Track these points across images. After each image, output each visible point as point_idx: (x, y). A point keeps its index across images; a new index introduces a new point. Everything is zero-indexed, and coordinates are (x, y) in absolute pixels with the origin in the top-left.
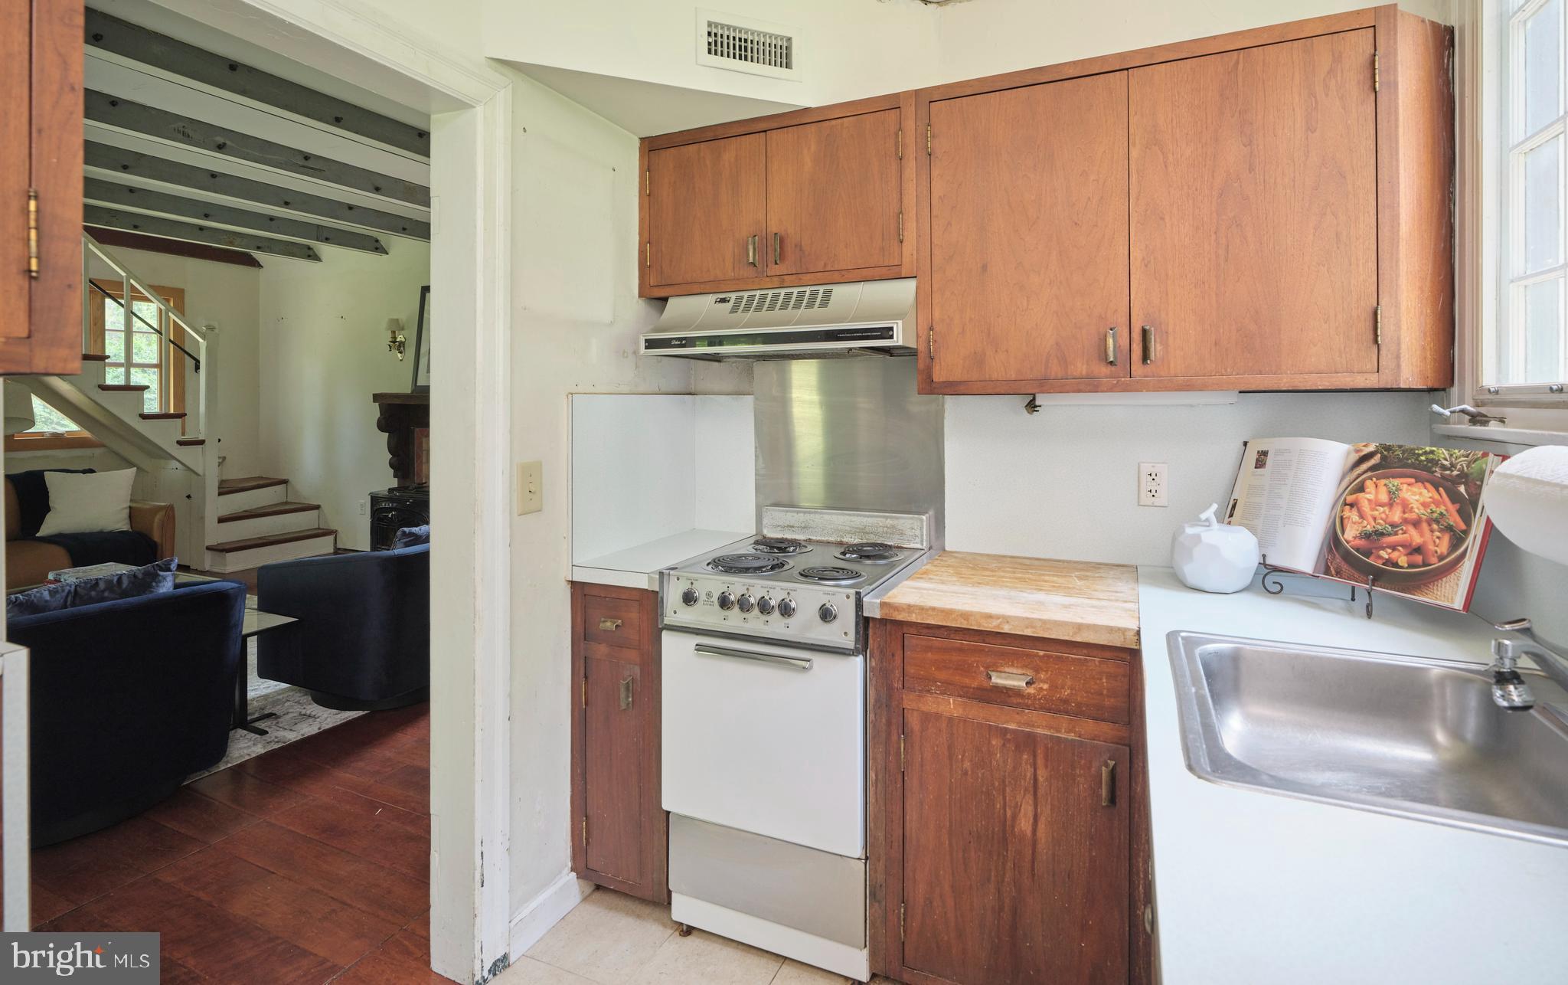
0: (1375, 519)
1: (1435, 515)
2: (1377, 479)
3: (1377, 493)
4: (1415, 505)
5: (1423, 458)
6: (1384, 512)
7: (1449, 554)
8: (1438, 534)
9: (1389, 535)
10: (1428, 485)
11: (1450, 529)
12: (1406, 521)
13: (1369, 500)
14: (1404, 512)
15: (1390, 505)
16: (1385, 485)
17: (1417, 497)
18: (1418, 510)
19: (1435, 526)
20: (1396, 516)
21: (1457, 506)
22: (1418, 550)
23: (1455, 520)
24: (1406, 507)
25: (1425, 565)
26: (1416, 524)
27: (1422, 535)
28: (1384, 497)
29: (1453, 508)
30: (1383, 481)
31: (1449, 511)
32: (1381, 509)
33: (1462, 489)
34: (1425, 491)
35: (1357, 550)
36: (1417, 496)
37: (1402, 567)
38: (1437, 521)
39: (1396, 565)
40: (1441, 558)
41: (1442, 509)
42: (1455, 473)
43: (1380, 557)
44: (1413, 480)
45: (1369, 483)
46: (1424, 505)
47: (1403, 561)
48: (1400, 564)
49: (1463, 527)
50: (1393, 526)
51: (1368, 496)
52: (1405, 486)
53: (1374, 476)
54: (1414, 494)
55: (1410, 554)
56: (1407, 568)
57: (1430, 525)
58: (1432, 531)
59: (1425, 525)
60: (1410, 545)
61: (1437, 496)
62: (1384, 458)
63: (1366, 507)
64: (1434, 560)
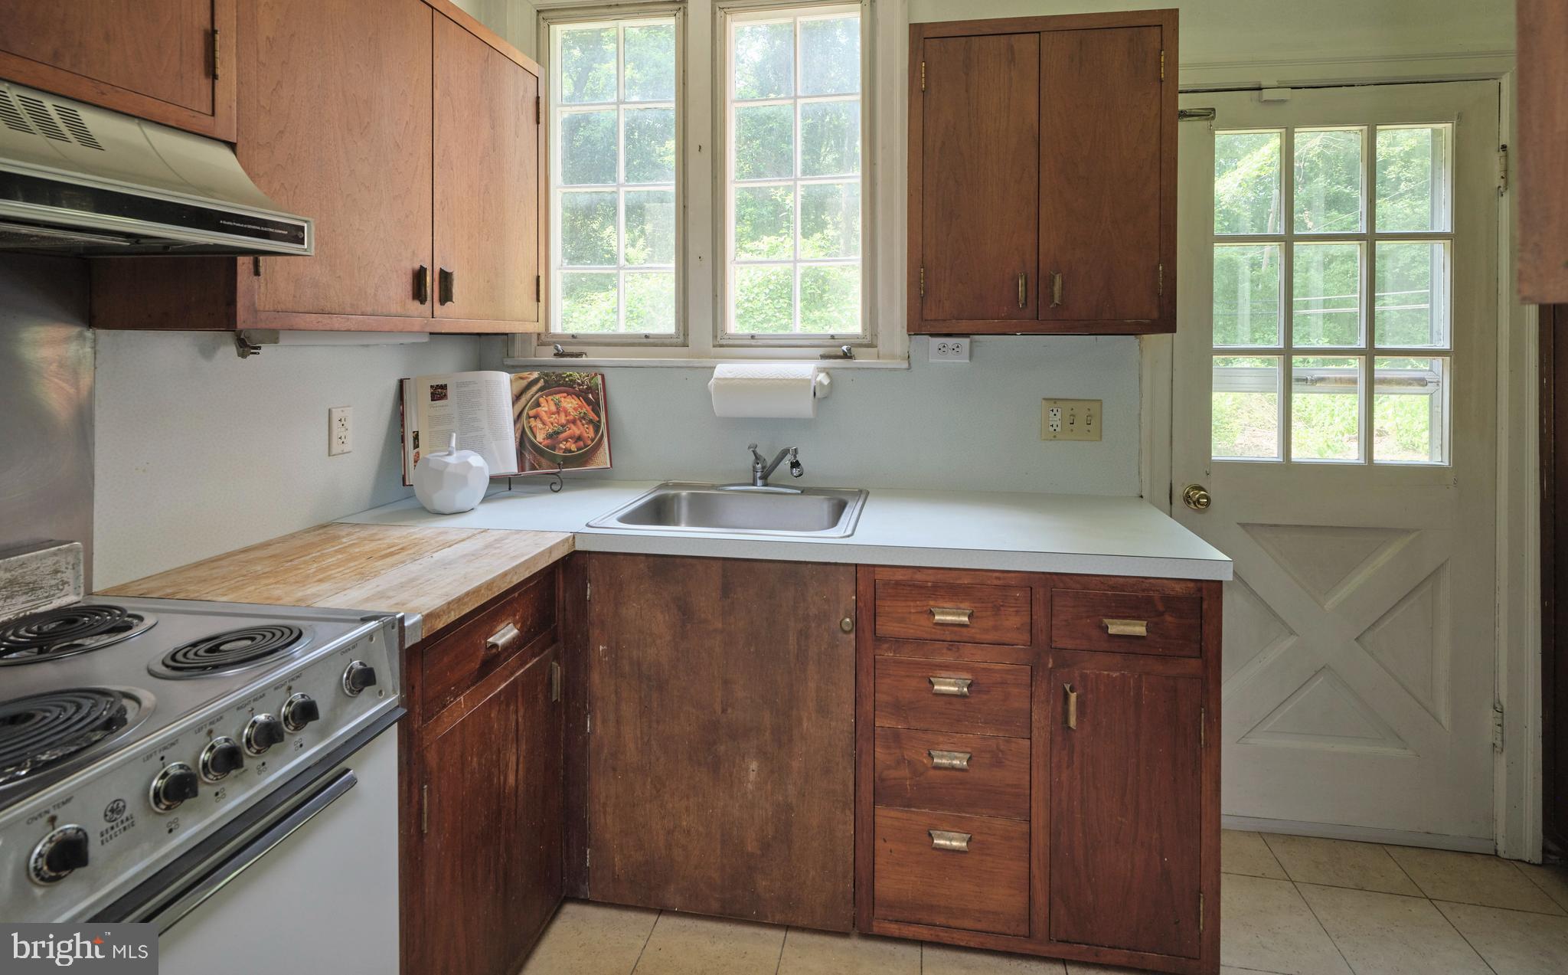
0: (552, 424)
1: (582, 414)
2: (546, 396)
3: (549, 406)
4: (571, 410)
5: (567, 379)
6: (556, 418)
7: (596, 437)
8: (586, 426)
9: (562, 433)
10: (573, 396)
11: (591, 421)
12: (568, 422)
13: (546, 412)
14: (566, 416)
15: (558, 412)
16: (552, 400)
17: (570, 405)
18: (573, 413)
19: (584, 422)
20: (563, 420)
21: (591, 407)
22: (579, 438)
23: (592, 415)
24: (567, 414)
25: (586, 446)
26: (574, 422)
27: (579, 429)
28: (553, 408)
29: (589, 408)
30: (550, 398)
31: (587, 409)
32: (554, 416)
33: (590, 396)
34: (573, 401)
35: (547, 447)
36: (570, 403)
37: (574, 452)
38: (585, 419)
39: (570, 451)
40: (593, 440)
41: (584, 410)
42: (585, 387)
43: (561, 449)
44: (565, 394)
45: (541, 400)
46: (575, 409)
47: (573, 447)
48: (573, 450)
49: (598, 419)
50: (563, 426)
51: (543, 409)
52: (563, 399)
53: (543, 395)
54: (568, 403)
55: (576, 442)
56: (578, 451)
57: (581, 421)
58: (583, 425)
59: (578, 422)
60: (574, 436)
61: (580, 403)
62: (546, 382)
63: (545, 417)
64: (589, 442)
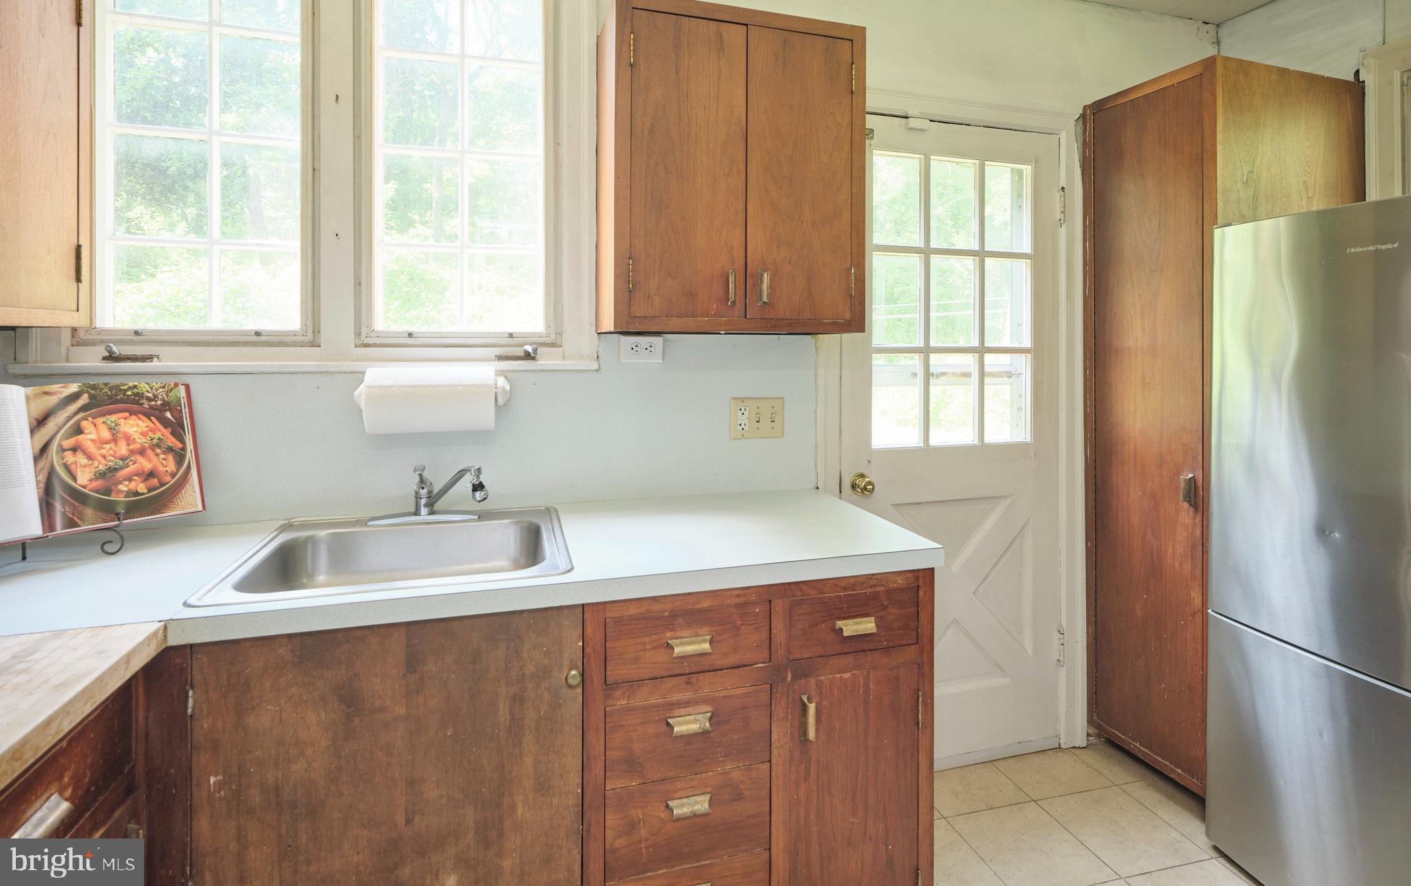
0: (104, 457)
1: (155, 441)
2: (93, 419)
3: (97, 431)
4: (136, 436)
5: (129, 393)
6: (111, 449)
7: (178, 470)
8: (162, 456)
9: (122, 468)
10: (141, 416)
11: (170, 450)
12: (132, 452)
13: (93, 441)
14: (129, 445)
15: (115, 440)
16: (104, 423)
17: (135, 429)
18: (140, 440)
19: (158, 451)
20: (123, 449)
21: (170, 429)
22: (151, 474)
23: (172, 441)
24: (129, 439)
25: (162, 485)
26: (142, 452)
27: (150, 461)
28: (106, 435)
29: (167, 432)
30: (100, 420)
31: (163, 433)
32: (108, 446)
33: (168, 415)
34: (140, 422)
35: (97, 491)
36: (135, 427)
37: (143, 494)
38: (159, 447)
39: (137, 494)
40: (173, 475)
41: (159, 435)
42: (159, 402)
43: (121, 492)
44: (127, 414)
45: (84, 424)
46: (144, 434)
47: (142, 488)
48: (140, 491)
49: (180, 446)
50: (123, 459)
51: (89, 437)
52: (122, 420)
53: (88, 416)
54: (132, 426)
55: (146, 480)
56: (147, 493)
57: (153, 451)
58: (157, 455)
59: (149, 452)
60: (143, 472)
61: (151, 425)
62: (91, 397)
63: (92, 448)
64: (168, 478)
